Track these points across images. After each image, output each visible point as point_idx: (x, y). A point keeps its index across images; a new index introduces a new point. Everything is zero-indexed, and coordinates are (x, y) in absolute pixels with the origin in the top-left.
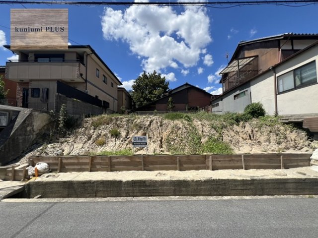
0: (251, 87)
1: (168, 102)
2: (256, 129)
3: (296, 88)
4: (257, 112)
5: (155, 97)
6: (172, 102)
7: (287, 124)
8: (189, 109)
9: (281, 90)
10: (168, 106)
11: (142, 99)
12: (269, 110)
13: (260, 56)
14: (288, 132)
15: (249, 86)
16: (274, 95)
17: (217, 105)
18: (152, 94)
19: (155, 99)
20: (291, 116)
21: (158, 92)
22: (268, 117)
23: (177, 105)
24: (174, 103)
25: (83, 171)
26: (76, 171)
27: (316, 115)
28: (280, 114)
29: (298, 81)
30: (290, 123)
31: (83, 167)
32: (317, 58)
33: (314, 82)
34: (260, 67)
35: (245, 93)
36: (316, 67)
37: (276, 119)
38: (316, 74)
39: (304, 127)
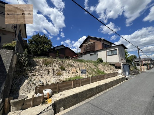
0: (98, 53)
1: (56, 53)
2: (104, 66)
3: (112, 55)
4: (101, 61)
5: (46, 49)
6: (58, 53)
7: (110, 64)
8: (66, 57)
9: (108, 55)
10: (56, 55)
11: (37, 49)
12: (104, 60)
13: (95, 42)
14: (111, 67)
15: (97, 52)
16: (106, 56)
17: (82, 57)
18: (44, 47)
19: (46, 50)
20: (111, 62)
21: (48, 46)
22: (104, 62)
23: (61, 55)
24: (60, 54)
25: (69, 89)
26: (66, 90)
27: (117, 62)
28: (108, 62)
29: (113, 53)
30: (111, 64)
31: (69, 87)
32: (117, 49)
33: (116, 54)
34: (95, 46)
35: (95, 54)
36: (117, 51)
37: (107, 63)
38: (117, 52)
39: (115, 65)
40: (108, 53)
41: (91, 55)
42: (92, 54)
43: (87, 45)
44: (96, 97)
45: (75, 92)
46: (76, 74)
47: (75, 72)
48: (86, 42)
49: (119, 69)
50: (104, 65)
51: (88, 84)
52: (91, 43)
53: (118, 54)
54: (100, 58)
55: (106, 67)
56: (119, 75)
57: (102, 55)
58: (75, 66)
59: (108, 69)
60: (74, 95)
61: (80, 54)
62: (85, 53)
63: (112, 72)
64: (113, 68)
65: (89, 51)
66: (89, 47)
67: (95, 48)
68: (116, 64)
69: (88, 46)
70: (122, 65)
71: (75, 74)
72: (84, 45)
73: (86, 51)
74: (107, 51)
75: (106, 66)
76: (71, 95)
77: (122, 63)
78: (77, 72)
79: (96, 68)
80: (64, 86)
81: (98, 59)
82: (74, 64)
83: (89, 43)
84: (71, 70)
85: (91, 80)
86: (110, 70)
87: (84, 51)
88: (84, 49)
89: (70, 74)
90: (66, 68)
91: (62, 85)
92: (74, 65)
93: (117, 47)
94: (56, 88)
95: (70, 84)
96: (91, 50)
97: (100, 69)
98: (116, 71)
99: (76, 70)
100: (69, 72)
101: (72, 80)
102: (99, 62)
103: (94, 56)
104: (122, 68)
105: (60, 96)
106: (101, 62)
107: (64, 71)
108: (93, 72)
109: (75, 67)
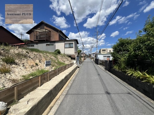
3: (69, 48)
4: (59, 52)
9: (66, 47)
12: (62, 52)
13: (51, 32)
14: (68, 58)
15: (55, 43)
16: (64, 48)
17: (33, 46)
20: (68, 54)
22: (62, 54)
25: (35, 89)
26: (31, 92)
27: (73, 54)
28: (65, 53)
29: (70, 46)
30: (68, 56)
31: (36, 85)
32: (74, 43)
33: (73, 47)
34: (51, 36)
35: (52, 45)
36: (73, 44)
37: (64, 55)
38: (73, 46)
39: (72, 57)
40: (66, 45)
41: (47, 45)
42: (49, 44)
43: (40, 32)
44: (69, 87)
45: (48, 90)
46: (37, 68)
47: (35, 65)
48: (39, 28)
49: (74, 60)
50: (63, 57)
51: (55, 76)
52: (47, 31)
53: (74, 47)
54: (58, 50)
55: (64, 59)
56: (74, 65)
57: (60, 46)
58: (32, 57)
59: (66, 60)
60: (48, 93)
61: (30, 42)
62: (37, 42)
63: (70, 63)
64: (70, 59)
65: (44, 40)
66: (43, 35)
67: (51, 38)
68: (72, 55)
69: (41, 34)
70: (76, 57)
71: (34, 67)
72: (36, 31)
73: (39, 39)
74: (65, 43)
75: (64, 57)
76: (45, 95)
77: (76, 55)
78: (37, 64)
79: (56, 60)
80: (28, 87)
81: (56, 50)
82: (29, 54)
83: (44, 30)
84: (26, 63)
85: (57, 72)
86: (67, 61)
87: (35, 39)
88: (35, 36)
89: (26, 68)
90: (17, 61)
91: (24, 86)
92: (29, 56)
93: (74, 41)
94: (13, 95)
95: (37, 81)
96: (47, 39)
97: (60, 61)
98: (72, 61)
99: (36, 62)
100: (24, 66)
101: (39, 76)
102: (57, 53)
103: (51, 47)
104: (76, 59)
105: (28, 103)
106: (59, 54)
107: (13, 66)
108: (55, 64)
109: (32, 59)
